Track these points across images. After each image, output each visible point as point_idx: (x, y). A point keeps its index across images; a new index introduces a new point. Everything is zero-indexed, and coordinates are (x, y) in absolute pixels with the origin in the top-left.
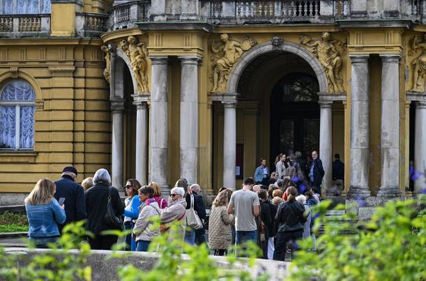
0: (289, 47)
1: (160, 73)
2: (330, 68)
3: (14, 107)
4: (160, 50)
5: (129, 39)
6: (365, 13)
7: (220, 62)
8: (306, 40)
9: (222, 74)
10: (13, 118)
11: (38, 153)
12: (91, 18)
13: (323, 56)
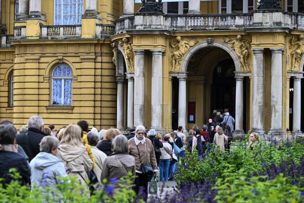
0: (217, 44)
1: (140, 60)
2: (242, 56)
3: (61, 80)
4: (139, 46)
5: (123, 40)
6: (262, 23)
7: (176, 53)
8: (227, 40)
9: (177, 60)
10: (60, 86)
11: (74, 107)
12: (105, 27)
13: (237, 50)
